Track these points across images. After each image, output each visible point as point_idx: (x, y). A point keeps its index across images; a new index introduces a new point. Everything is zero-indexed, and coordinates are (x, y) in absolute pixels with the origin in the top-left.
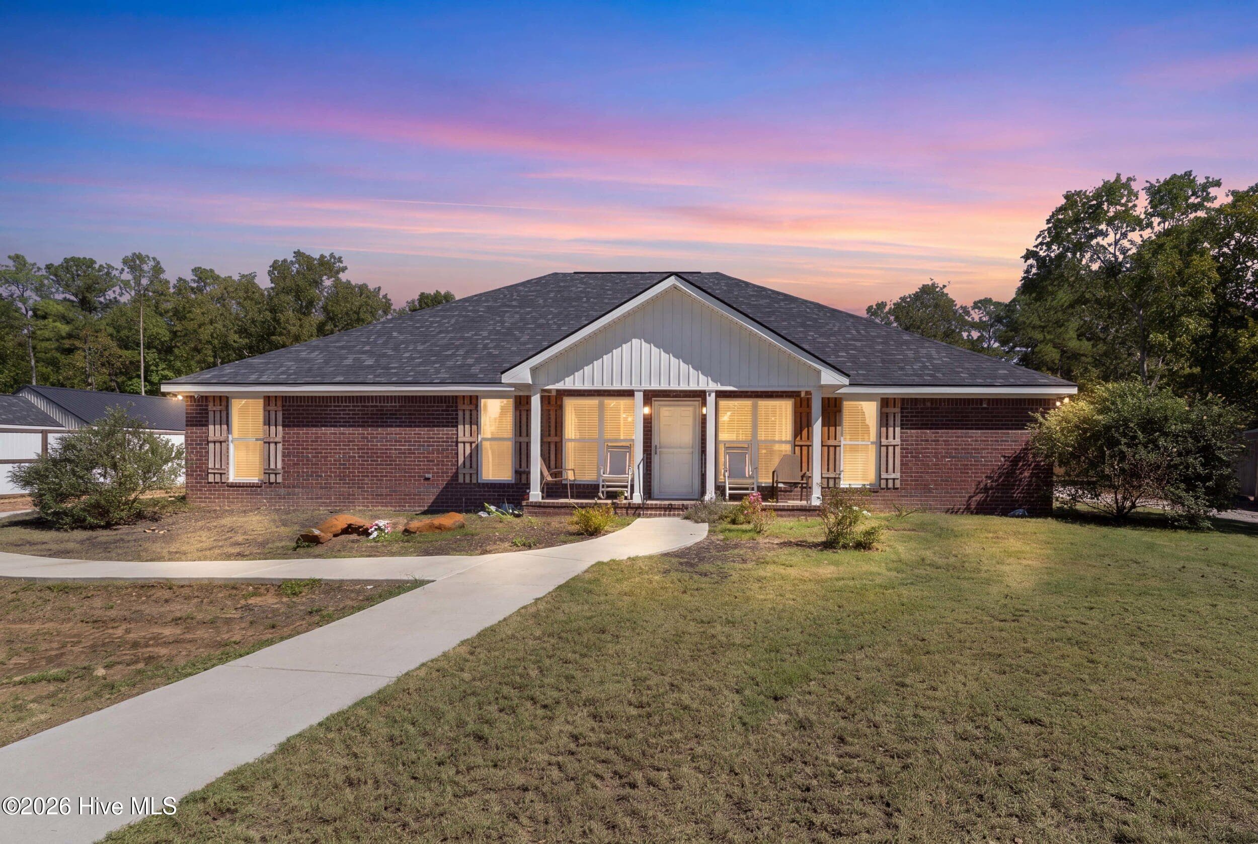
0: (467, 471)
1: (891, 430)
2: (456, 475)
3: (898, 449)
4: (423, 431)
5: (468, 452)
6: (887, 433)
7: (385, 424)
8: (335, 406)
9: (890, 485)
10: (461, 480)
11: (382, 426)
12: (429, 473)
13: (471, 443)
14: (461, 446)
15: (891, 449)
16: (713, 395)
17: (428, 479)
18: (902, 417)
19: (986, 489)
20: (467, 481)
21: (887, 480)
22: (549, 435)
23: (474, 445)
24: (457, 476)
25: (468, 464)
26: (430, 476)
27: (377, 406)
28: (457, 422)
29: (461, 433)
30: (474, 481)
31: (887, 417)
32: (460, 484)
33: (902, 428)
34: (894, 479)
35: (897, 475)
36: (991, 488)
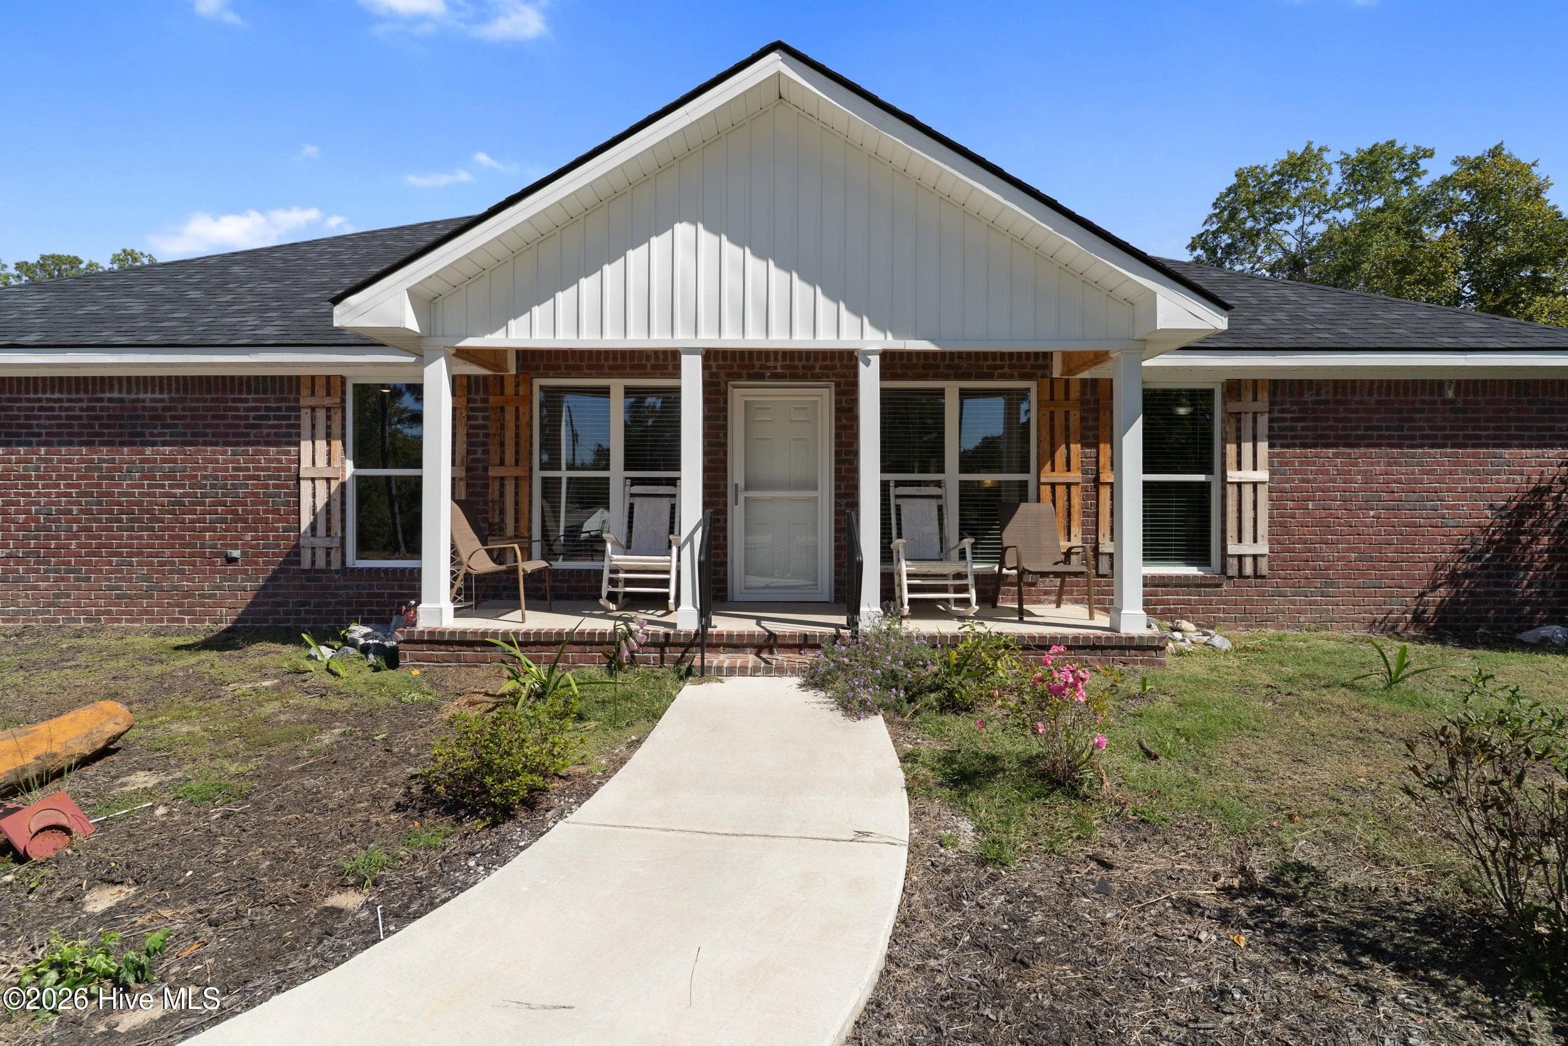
0: (321, 542)
1: (1247, 447)
2: (296, 550)
3: (1263, 492)
4: (224, 455)
5: (321, 503)
6: (1239, 454)
7: (136, 439)
8: (28, 400)
9: (1248, 570)
10: (306, 563)
11: (131, 444)
12: (236, 547)
13: (328, 480)
14: (306, 487)
15: (1247, 491)
16: (875, 360)
17: (232, 561)
18: (1271, 420)
19: (1454, 579)
20: (321, 563)
21: (1240, 558)
22: (502, 463)
23: (334, 485)
24: (298, 554)
25: (321, 529)
26: (236, 553)
27: (122, 400)
28: (299, 435)
29: (306, 461)
30: (336, 565)
31: (1239, 420)
32: (304, 571)
33: (1271, 446)
34: (1255, 557)
35: (1263, 548)
36: (1467, 575)
